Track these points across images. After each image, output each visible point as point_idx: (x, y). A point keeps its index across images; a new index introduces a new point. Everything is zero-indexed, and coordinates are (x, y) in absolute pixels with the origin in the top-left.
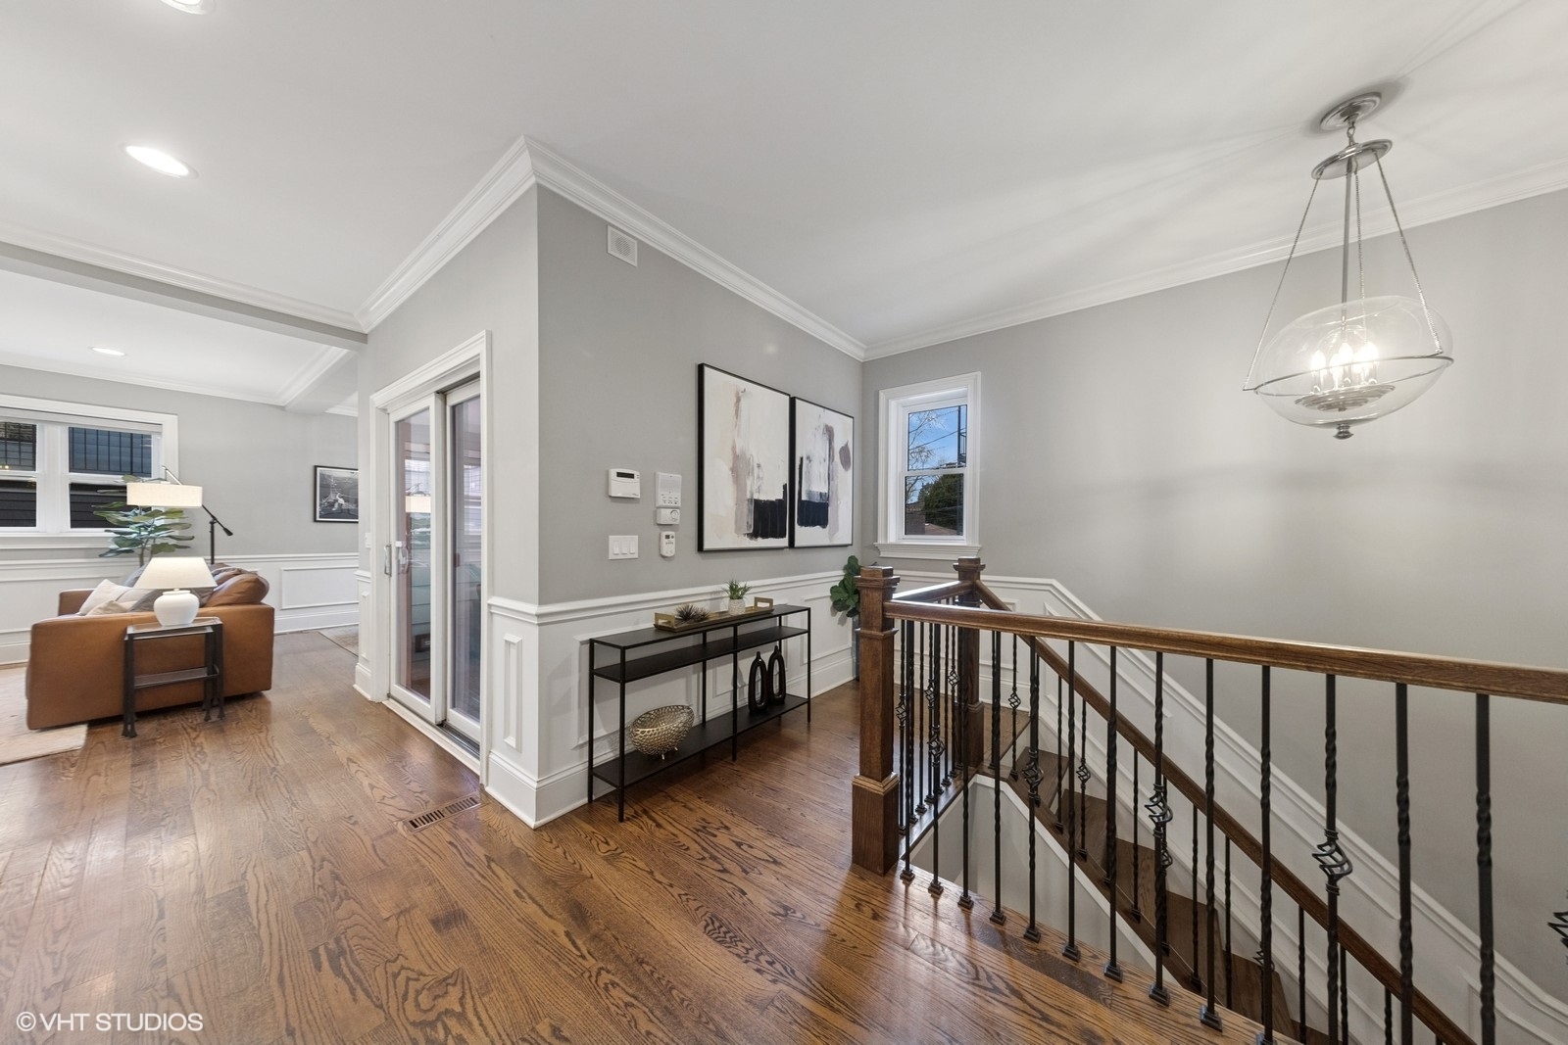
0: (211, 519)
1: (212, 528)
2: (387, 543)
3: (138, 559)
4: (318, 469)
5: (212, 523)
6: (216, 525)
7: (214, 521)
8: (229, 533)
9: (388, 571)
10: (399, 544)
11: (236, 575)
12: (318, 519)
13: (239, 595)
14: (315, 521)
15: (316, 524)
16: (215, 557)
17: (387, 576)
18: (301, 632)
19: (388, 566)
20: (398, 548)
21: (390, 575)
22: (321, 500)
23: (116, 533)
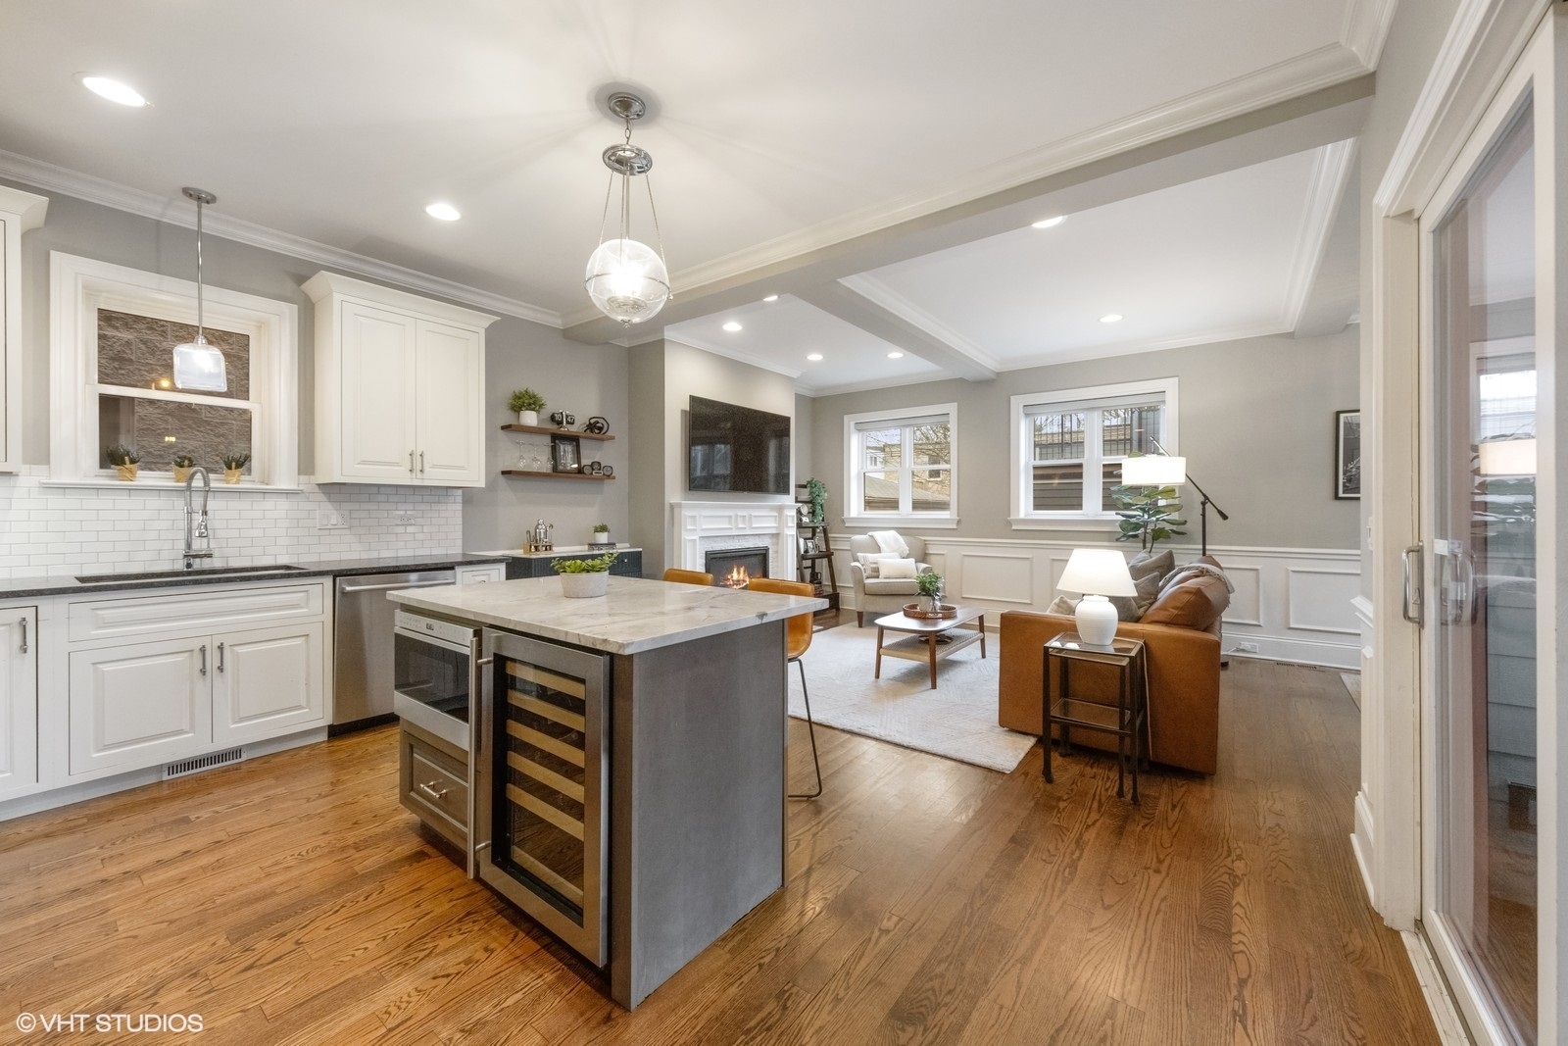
0: (1202, 499)
1: (1204, 510)
2: (1410, 543)
3: (1142, 545)
4: (1342, 416)
5: (1204, 504)
6: (1208, 506)
7: (1206, 500)
8: (1225, 517)
9: (1413, 612)
10: (1442, 547)
11: (1196, 576)
12: (1341, 495)
13: (1175, 612)
14: (1337, 497)
15: (1338, 502)
16: (1207, 547)
17: (1411, 627)
18: (1314, 667)
19: (1412, 597)
20: (1442, 557)
21: (1420, 623)
22: (1345, 464)
23: (1123, 516)
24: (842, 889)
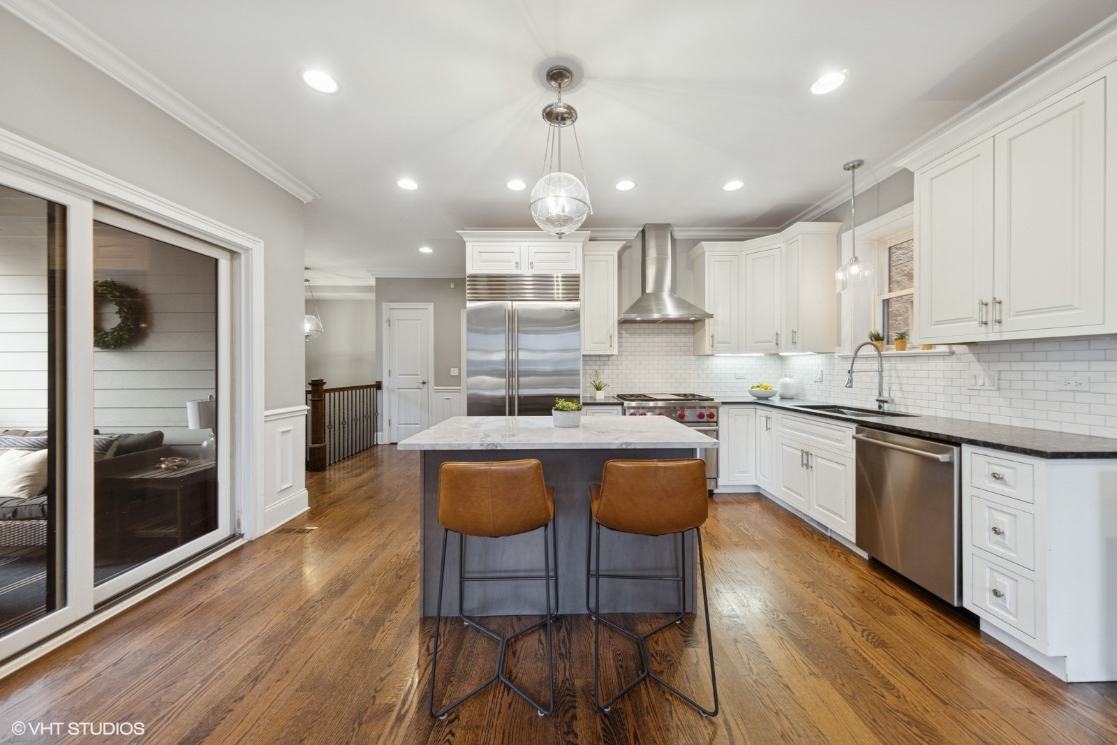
24: (381, 631)
